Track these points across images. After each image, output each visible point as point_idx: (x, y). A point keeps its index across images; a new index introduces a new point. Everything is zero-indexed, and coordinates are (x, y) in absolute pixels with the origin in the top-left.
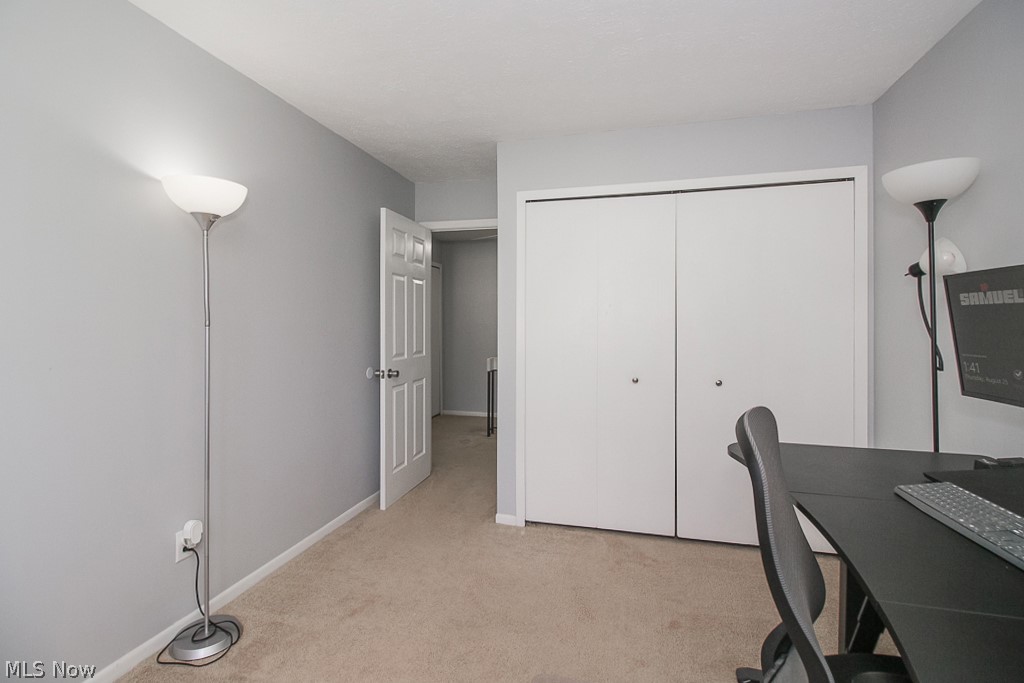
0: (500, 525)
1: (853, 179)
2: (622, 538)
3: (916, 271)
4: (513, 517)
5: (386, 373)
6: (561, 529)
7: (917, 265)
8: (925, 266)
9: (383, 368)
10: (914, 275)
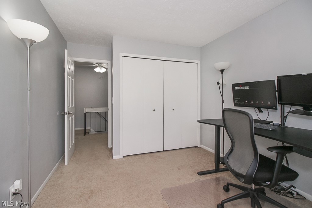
0: (115, 160)
1: (197, 63)
2: (151, 154)
3: (218, 83)
4: (119, 156)
5: (68, 113)
6: (134, 156)
7: (219, 82)
8: (220, 82)
9: (66, 110)
10: (218, 84)
